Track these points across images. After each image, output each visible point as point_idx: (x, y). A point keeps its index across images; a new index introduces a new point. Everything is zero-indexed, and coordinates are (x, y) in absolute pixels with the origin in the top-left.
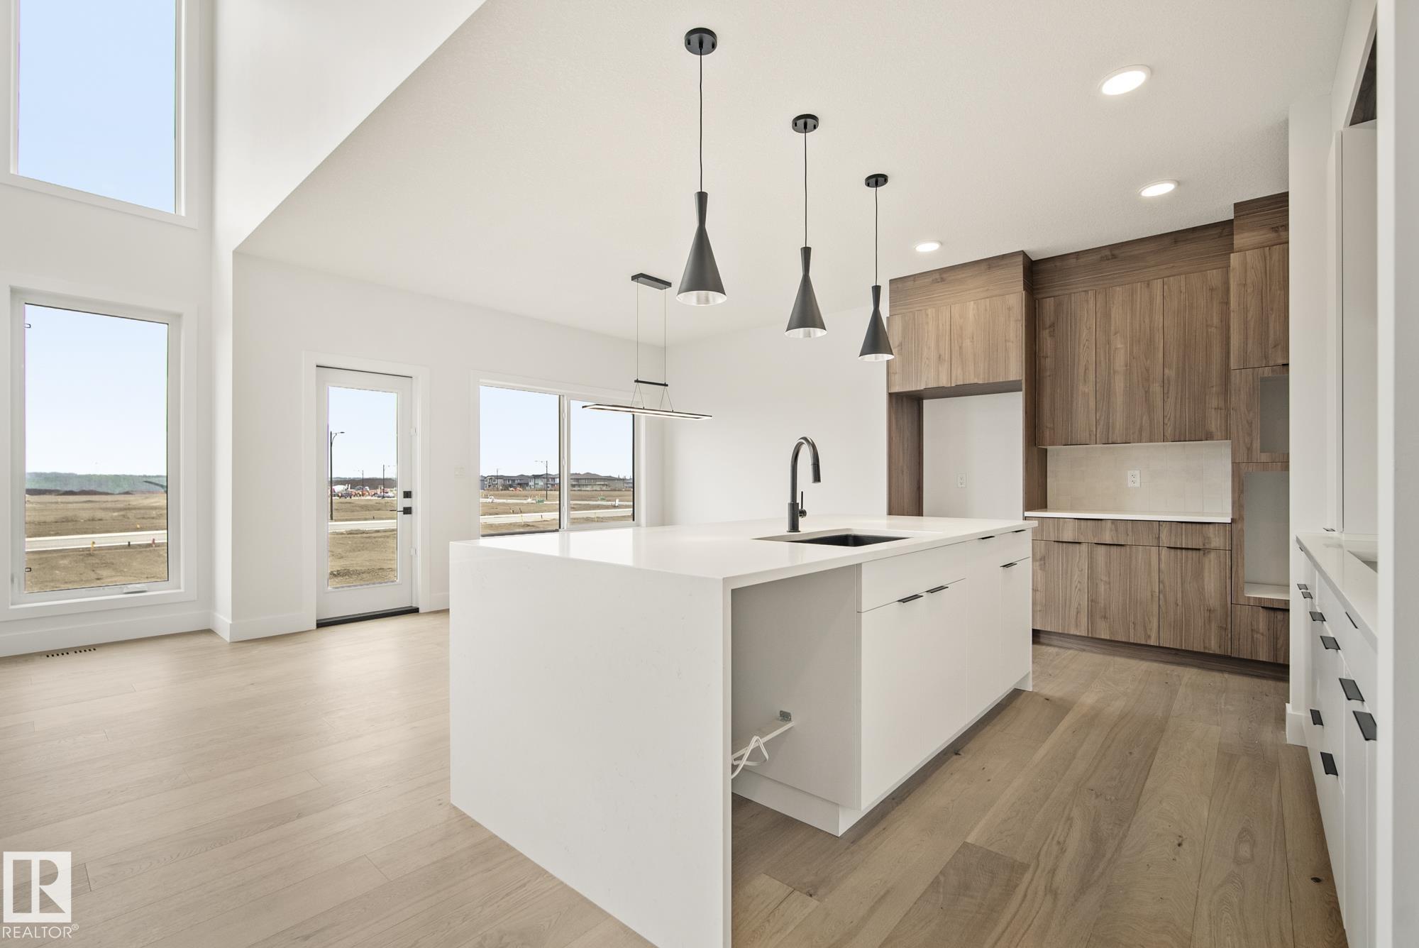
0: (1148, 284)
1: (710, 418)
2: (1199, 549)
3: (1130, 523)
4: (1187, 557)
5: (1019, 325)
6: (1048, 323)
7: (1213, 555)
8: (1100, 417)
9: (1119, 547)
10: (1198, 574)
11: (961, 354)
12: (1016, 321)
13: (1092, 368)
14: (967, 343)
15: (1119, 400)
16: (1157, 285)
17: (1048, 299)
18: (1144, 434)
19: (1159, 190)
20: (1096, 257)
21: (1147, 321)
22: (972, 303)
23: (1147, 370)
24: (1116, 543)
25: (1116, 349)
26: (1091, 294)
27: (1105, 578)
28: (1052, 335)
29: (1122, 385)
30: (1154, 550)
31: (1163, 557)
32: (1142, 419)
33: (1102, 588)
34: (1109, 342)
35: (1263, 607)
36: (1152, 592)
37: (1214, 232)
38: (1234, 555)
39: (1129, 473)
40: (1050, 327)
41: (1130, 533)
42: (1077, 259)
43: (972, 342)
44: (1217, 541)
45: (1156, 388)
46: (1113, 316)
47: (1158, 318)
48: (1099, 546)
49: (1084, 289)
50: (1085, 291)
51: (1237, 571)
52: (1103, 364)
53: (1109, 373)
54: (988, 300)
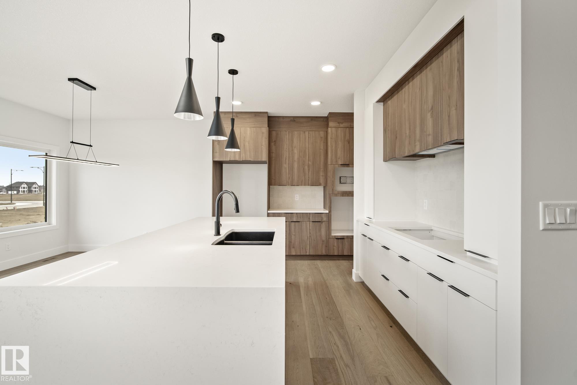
0: (304, 132)
1: (119, 166)
2: (320, 222)
3: (301, 214)
4: (317, 224)
5: (266, 140)
6: (274, 141)
7: (324, 223)
8: (290, 176)
9: (298, 222)
10: (320, 230)
11: (244, 148)
12: (265, 138)
13: (288, 158)
14: (247, 144)
15: (296, 171)
16: (307, 133)
17: (274, 131)
18: (303, 183)
19: (316, 103)
20: (289, 119)
21: (304, 145)
22: (249, 128)
23: (304, 161)
24: (297, 221)
25: (295, 153)
26: (287, 132)
27: (294, 234)
28: (275, 145)
29: (297, 166)
30: (308, 222)
31: (310, 225)
32: (302, 178)
33: (293, 237)
34: (293, 150)
35: (336, 238)
36: (308, 237)
37: (322, 119)
38: (329, 223)
39: (296, 195)
40: (274, 142)
41: (301, 217)
42: (283, 119)
43: (249, 144)
44: (325, 219)
45: (306, 168)
46: (294, 141)
47: (307, 144)
48: (292, 222)
49: (285, 130)
50: (285, 131)
51: (330, 228)
52: (291, 157)
53: (293, 161)
54: (255, 128)
